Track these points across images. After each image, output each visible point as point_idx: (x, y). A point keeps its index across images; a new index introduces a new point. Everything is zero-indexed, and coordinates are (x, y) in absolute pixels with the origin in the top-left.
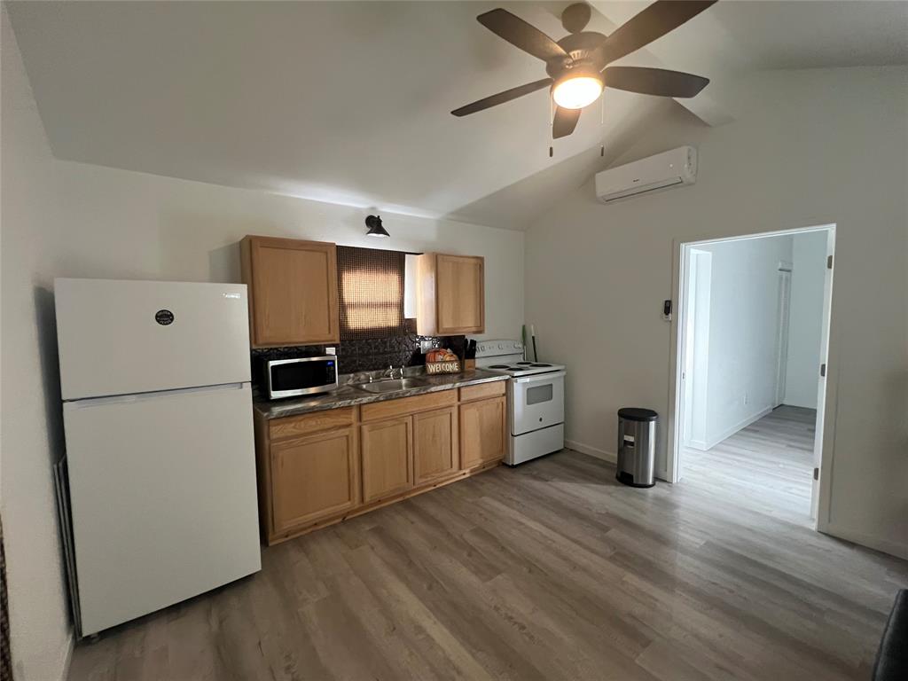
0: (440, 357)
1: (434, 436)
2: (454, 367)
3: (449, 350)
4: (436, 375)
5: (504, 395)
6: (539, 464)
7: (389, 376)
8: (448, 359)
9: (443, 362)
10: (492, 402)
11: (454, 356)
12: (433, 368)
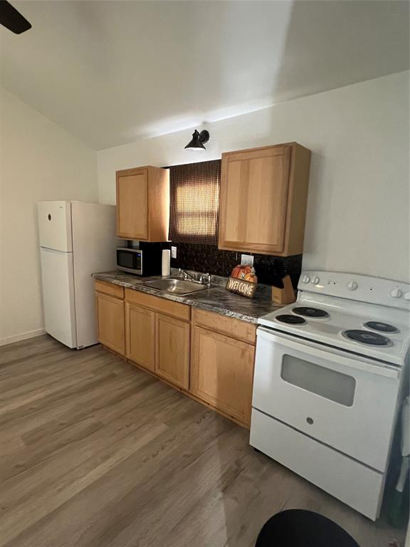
0: (242, 275)
1: (171, 342)
2: (248, 290)
3: (253, 269)
7: (199, 280)
8: (247, 279)
9: (243, 281)
10: (232, 343)
11: (255, 277)
12: (233, 284)
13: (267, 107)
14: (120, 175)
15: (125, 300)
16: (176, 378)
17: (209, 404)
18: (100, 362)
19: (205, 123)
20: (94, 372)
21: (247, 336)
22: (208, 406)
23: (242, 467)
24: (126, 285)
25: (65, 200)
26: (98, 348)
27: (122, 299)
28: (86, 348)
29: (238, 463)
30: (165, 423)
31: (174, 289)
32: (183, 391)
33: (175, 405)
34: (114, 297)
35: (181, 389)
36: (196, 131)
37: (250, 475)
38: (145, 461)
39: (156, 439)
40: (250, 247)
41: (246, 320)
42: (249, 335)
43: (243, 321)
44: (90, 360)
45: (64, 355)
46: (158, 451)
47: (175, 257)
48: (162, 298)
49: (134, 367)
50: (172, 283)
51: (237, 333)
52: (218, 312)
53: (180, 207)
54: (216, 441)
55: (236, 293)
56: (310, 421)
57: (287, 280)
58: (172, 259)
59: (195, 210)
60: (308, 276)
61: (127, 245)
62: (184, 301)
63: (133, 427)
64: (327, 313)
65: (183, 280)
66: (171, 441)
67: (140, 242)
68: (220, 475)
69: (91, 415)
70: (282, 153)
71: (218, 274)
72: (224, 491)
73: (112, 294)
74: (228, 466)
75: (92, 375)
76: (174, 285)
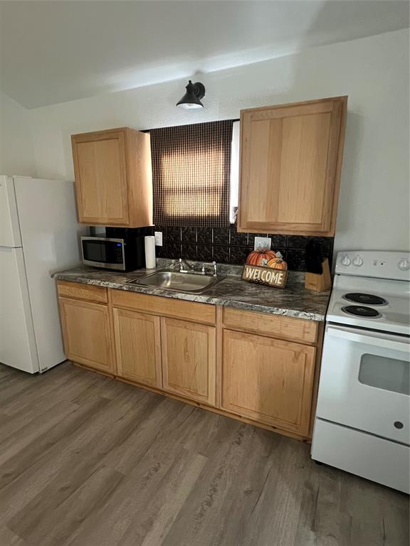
0: (263, 261)
1: (186, 351)
2: (276, 278)
3: (278, 254)
4: (251, 282)
5: (313, 345)
6: (371, 496)
7: (201, 271)
8: (273, 266)
9: (266, 268)
10: (283, 346)
11: (283, 263)
12: (250, 273)
13: (288, 54)
14: (78, 140)
15: (109, 304)
16: (196, 393)
17: (240, 417)
18: (78, 386)
19: (198, 73)
20: (76, 401)
21: (303, 336)
22: (238, 419)
23: (316, 489)
24: (111, 285)
25: (6, 174)
26: (68, 367)
27: (105, 304)
28: (50, 369)
29: (308, 485)
30: (200, 453)
31: (169, 284)
32: (201, 406)
33: (200, 426)
34: (92, 301)
35: (198, 404)
36: (190, 82)
37: (330, 498)
38: (201, 515)
39: (200, 478)
40: (285, 227)
41: (306, 318)
42: (306, 335)
43: (301, 319)
44: (64, 384)
45: (22, 384)
46: (211, 496)
47: (160, 244)
48: (172, 298)
49: (127, 386)
50: (165, 276)
51: (287, 333)
52: (261, 311)
53: (167, 182)
54: (270, 463)
55: (259, 283)
56: (399, 425)
57: (325, 264)
58: (157, 247)
59: (190, 185)
60: (348, 258)
61: (89, 234)
62: (208, 300)
63: (163, 470)
64: (383, 300)
65: (179, 272)
66: (220, 476)
67: (107, 228)
68: (299, 508)
69: (100, 464)
70: (331, 109)
71: (224, 262)
72: (313, 528)
73: (88, 298)
74: (301, 494)
75: (76, 406)
76: (168, 279)
